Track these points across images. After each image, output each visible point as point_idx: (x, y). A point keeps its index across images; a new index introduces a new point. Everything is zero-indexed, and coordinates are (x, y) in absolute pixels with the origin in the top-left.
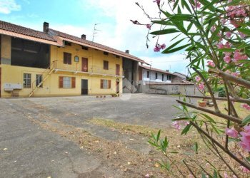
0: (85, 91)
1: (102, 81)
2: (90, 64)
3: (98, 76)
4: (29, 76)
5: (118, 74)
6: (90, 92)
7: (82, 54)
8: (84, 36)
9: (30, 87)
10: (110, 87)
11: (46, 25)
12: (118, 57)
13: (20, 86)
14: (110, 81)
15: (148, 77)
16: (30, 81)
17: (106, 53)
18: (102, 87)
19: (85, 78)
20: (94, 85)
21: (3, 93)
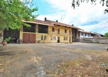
0: (59, 41)
1: (64, 37)
2: (60, 31)
3: (63, 36)
4: (43, 36)
5: (70, 35)
6: (60, 41)
7: (58, 28)
8: (57, 21)
9: (43, 40)
10: (67, 40)
11: (45, 18)
12: (70, 28)
13: (40, 40)
14: (67, 37)
15: (82, 35)
16: (43, 38)
17: (66, 27)
18: (64, 40)
19: (59, 36)
20: (62, 39)
21: (36, 42)
